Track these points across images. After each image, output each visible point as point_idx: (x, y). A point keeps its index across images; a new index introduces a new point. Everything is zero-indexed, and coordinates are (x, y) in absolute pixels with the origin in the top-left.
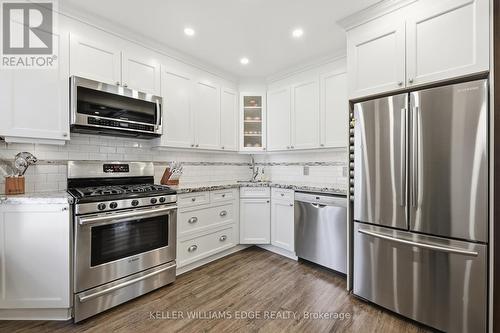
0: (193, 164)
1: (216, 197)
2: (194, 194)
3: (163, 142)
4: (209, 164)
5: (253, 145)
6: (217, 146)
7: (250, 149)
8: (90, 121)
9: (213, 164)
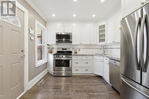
0: (83, 48)
1: (84, 58)
2: (77, 56)
3: (73, 43)
4: (88, 48)
5: (103, 42)
6: (88, 43)
7: (102, 43)
8: (58, 40)
9: (90, 48)
